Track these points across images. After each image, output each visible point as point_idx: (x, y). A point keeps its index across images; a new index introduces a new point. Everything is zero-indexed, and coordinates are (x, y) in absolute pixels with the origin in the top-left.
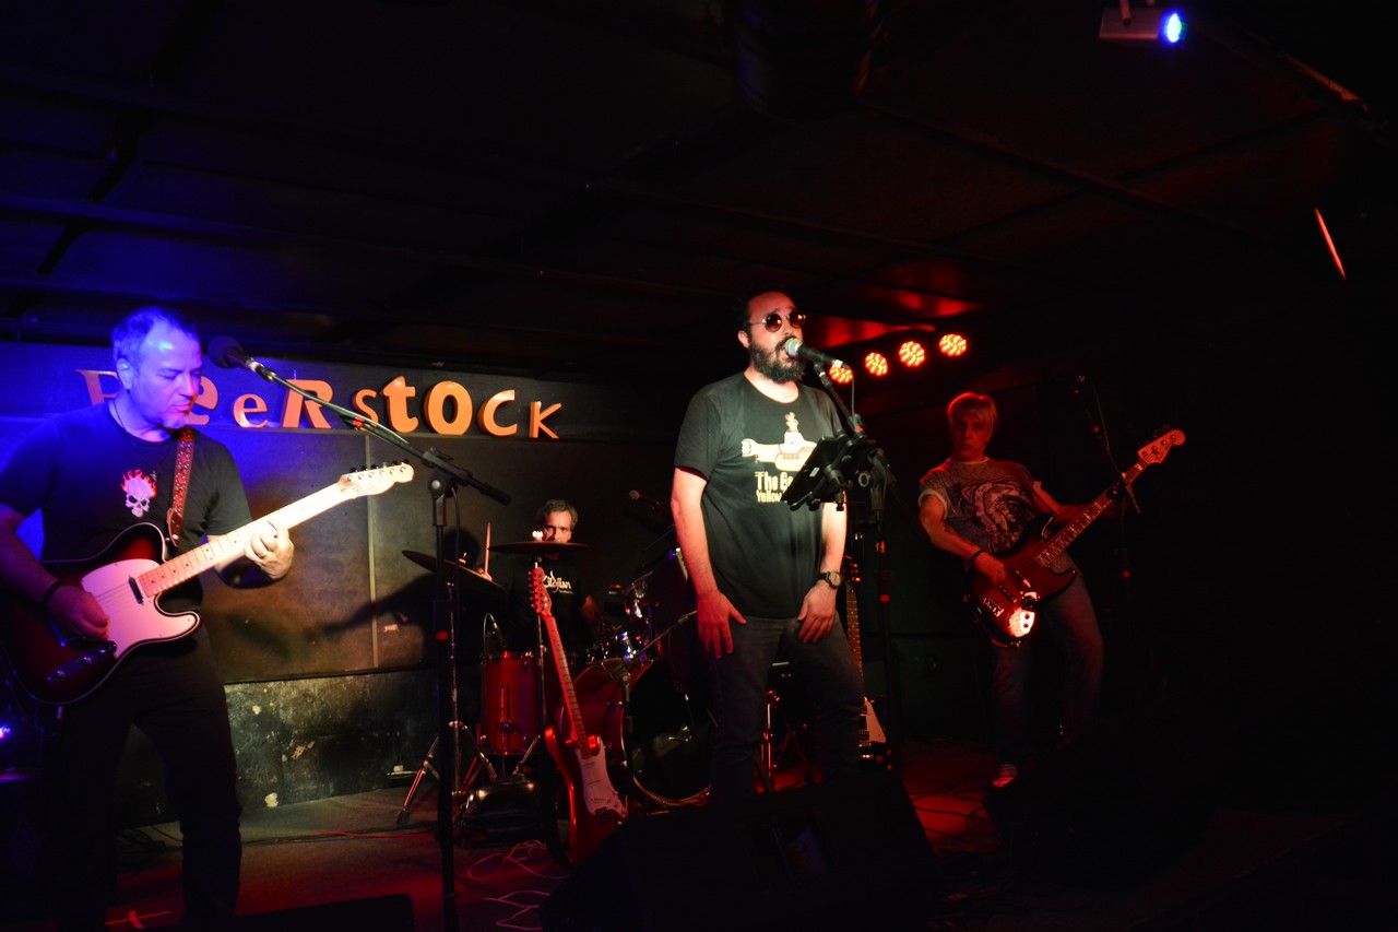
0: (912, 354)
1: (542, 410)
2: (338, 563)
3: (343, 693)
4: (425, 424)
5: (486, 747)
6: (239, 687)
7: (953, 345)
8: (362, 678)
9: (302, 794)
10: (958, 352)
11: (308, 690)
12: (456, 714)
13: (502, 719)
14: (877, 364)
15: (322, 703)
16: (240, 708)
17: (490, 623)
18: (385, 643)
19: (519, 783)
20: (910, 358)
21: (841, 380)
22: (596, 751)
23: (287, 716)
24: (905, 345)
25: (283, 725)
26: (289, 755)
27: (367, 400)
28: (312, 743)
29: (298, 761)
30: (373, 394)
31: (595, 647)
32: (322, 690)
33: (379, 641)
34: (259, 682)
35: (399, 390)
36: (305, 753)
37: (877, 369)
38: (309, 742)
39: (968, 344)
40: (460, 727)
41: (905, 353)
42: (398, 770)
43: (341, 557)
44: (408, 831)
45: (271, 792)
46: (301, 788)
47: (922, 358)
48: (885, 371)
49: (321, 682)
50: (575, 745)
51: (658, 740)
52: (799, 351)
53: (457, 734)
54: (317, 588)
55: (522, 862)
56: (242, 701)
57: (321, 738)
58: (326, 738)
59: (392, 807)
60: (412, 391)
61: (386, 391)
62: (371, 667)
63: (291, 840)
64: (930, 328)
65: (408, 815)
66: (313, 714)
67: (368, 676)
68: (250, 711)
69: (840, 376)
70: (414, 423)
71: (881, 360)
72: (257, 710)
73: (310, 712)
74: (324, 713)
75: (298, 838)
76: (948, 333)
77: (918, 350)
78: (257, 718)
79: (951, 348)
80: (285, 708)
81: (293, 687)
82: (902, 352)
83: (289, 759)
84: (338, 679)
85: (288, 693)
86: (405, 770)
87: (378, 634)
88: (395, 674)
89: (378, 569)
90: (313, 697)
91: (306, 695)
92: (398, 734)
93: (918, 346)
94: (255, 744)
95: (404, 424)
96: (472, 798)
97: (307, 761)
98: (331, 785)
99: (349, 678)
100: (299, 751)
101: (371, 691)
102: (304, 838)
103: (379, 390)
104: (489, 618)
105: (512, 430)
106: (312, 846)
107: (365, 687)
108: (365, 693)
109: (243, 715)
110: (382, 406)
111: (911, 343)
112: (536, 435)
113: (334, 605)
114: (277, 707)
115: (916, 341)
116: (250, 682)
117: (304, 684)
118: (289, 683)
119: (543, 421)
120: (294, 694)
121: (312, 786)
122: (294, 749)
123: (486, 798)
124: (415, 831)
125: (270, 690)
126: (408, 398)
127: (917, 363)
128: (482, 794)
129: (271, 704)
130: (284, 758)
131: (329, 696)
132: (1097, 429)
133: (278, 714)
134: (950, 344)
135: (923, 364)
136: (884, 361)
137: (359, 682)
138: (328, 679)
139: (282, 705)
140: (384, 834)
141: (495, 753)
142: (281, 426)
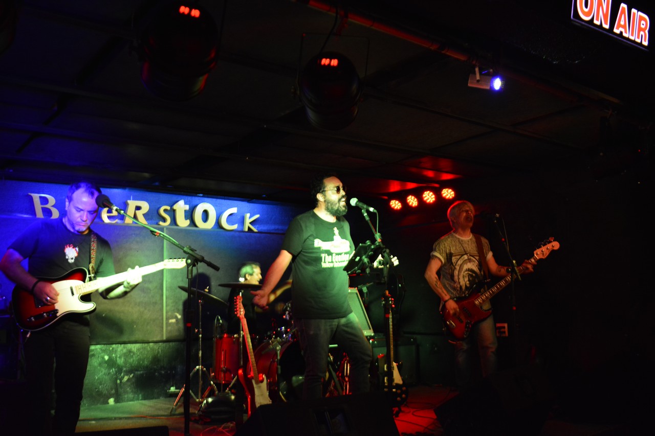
0: (429, 197)
1: (250, 218)
2: (148, 289)
3: (148, 351)
4: (193, 223)
5: (214, 378)
6: (98, 347)
7: (448, 193)
8: (158, 344)
9: (126, 399)
10: (451, 197)
11: (131, 349)
12: (200, 363)
13: (222, 366)
14: (412, 201)
15: (138, 356)
16: (99, 357)
17: (218, 320)
18: (169, 328)
19: (227, 395)
20: (428, 199)
21: (396, 208)
22: (262, 381)
23: (120, 361)
24: (425, 193)
25: (119, 366)
26: (121, 380)
27: (165, 211)
28: (132, 375)
29: (125, 383)
30: (168, 208)
31: (269, 333)
32: (138, 350)
33: (167, 327)
34: (109, 344)
35: (181, 206)
36: (128, 380)
37: (413, 203)
38: (131, 374)
39: (455, 194)
40: (202, 369)
41: (426, 197)
42: (173, 389)
43: (150, 286)
44: (175, 417)
45: (112, 397)
46: (126, 396)
47: (434, 199)
48: (416, 205)
49: (138, 345)
50: (252, 378)
51: (294, 378)
52: (356, 204)
53: (200, 372)
54: (138, 301)
55: (227, 431)
56: (100, 353)
57: (136, 372)
58: (139, 373)
59: (169, 406)
60: (187, 207)
61: (175, 207)
62: (161, 339)
63: (120, 418)
64: (437, 185)
65: (176, 410)
66: (133, 361)
67: (160, 344)
68: (103, 358)
69: (395, 206)
70: (188, 222)
71: (414, 199)
72: (106, 358)
73: (132, 360)
74: (139, 360)
75: (123, 418)
76: (445, 188)
77: (432, 195)
78: (106, 362)
79: (447, 195)
80: (120, 357)
81: (124, 347)
82: (424, 196)
83: (121, 382)
84: (146, 345)
85: (122, 350)
86: (176, 389)
87: (166, 323)
88: (174, 343)
89: (167, 292)
90: (134, 353)
91: (130, 351)
92: (174, 372)
93: (431, 193)
94: (105, 374)
95: (183, 223)
96: (205, 402)
97: (129, 383)
98: (140, 395)
99: (151, 344)
100: (126, 378)
101: (162, 351)
102: (126, 418)
103: (172, 206)
104: (218, 318)
105: (235, 227)
106: (130, 421)
107: (159, 348)
108: (158, 352)
109: (100, 360)
110: (173, 213)
111: (429, 192)
112: (246, 229)
113: (145, 309)
114: (116, 357)
115: (431, 191)
116: (104, 344)
117: (129, 346)
118: (122, 345)
119: (251, 223)
120: (125, 351)
121: (131, 396)
122: (123, 377)
123: (212, 402)
124: (178, 417)
125: (113, 349)
126: (185, 211)
127: (431, 201)
128: (210, 400)
129: (114, 355)
130: (118, 381)
131: (141, 352)
132: (503, 240)
133: (116, 360)
134: (446, 193)
135: (434, 202)
136: (416, 200)
137: (156, 346)
138: (141, 345)
139: (118, 356)
140: (164, 417)
141: (218, 382)
142: (124, 222)
